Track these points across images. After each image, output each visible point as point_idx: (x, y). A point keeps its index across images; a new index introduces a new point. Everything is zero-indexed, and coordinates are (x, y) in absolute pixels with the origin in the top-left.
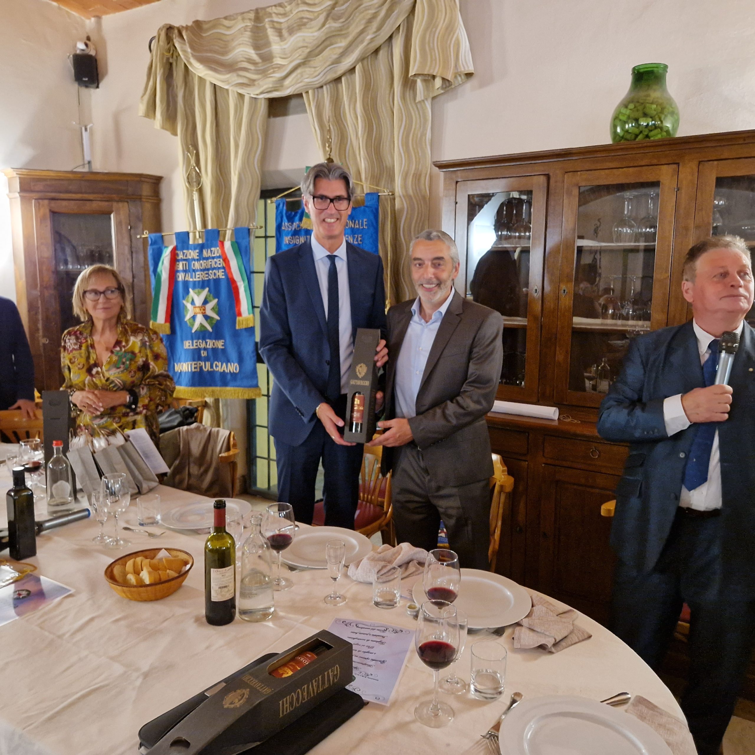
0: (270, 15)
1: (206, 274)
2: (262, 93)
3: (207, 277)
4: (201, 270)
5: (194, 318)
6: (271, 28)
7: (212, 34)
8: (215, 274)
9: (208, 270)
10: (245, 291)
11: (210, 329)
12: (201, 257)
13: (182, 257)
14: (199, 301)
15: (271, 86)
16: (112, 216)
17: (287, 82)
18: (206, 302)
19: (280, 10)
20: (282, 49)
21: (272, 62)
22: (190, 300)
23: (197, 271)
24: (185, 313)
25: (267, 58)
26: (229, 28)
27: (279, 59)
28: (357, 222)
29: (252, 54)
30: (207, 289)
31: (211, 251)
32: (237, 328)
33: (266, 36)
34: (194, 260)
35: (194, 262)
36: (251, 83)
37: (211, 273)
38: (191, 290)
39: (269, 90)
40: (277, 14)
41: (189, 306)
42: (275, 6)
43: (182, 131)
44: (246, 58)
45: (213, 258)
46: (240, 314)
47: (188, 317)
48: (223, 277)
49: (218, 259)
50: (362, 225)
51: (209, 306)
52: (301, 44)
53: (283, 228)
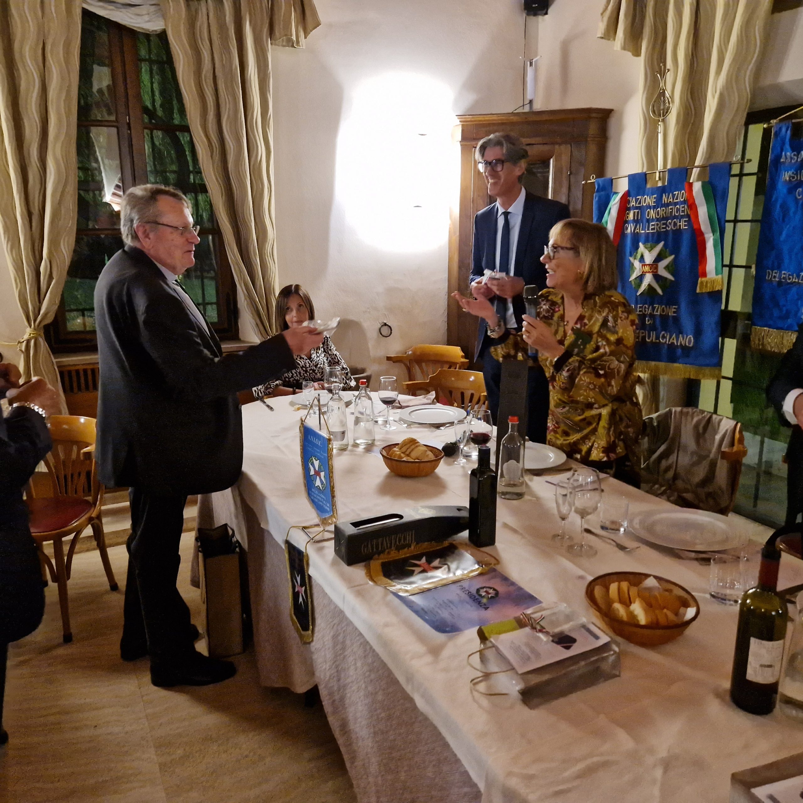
1: (664, 224)
3: (663, 228)
4: (658, 220)
5: (641, 278)
8: (675, 224)
9: (666, 219)
10: (715, 246)
11: (660, 292)
12: (659, 203)
13: (634, 204)
14: (649, 258)
16: (551, 161)
18: (659, 258)
22: (639, 256)
23: (653, 220)
24: (630, 272)
30: (662, 244)
31: (673, 196)
32: (698, 291)
34: (650, 207)
35: (649, 210)
37: (670, 223)
38: (641, 244)
41: (637, 264)
43: (647, 49)
47: (633, 277)
48: (686, 228)
49: (682, 206)
51: (663, 264)
53: (782, 160)
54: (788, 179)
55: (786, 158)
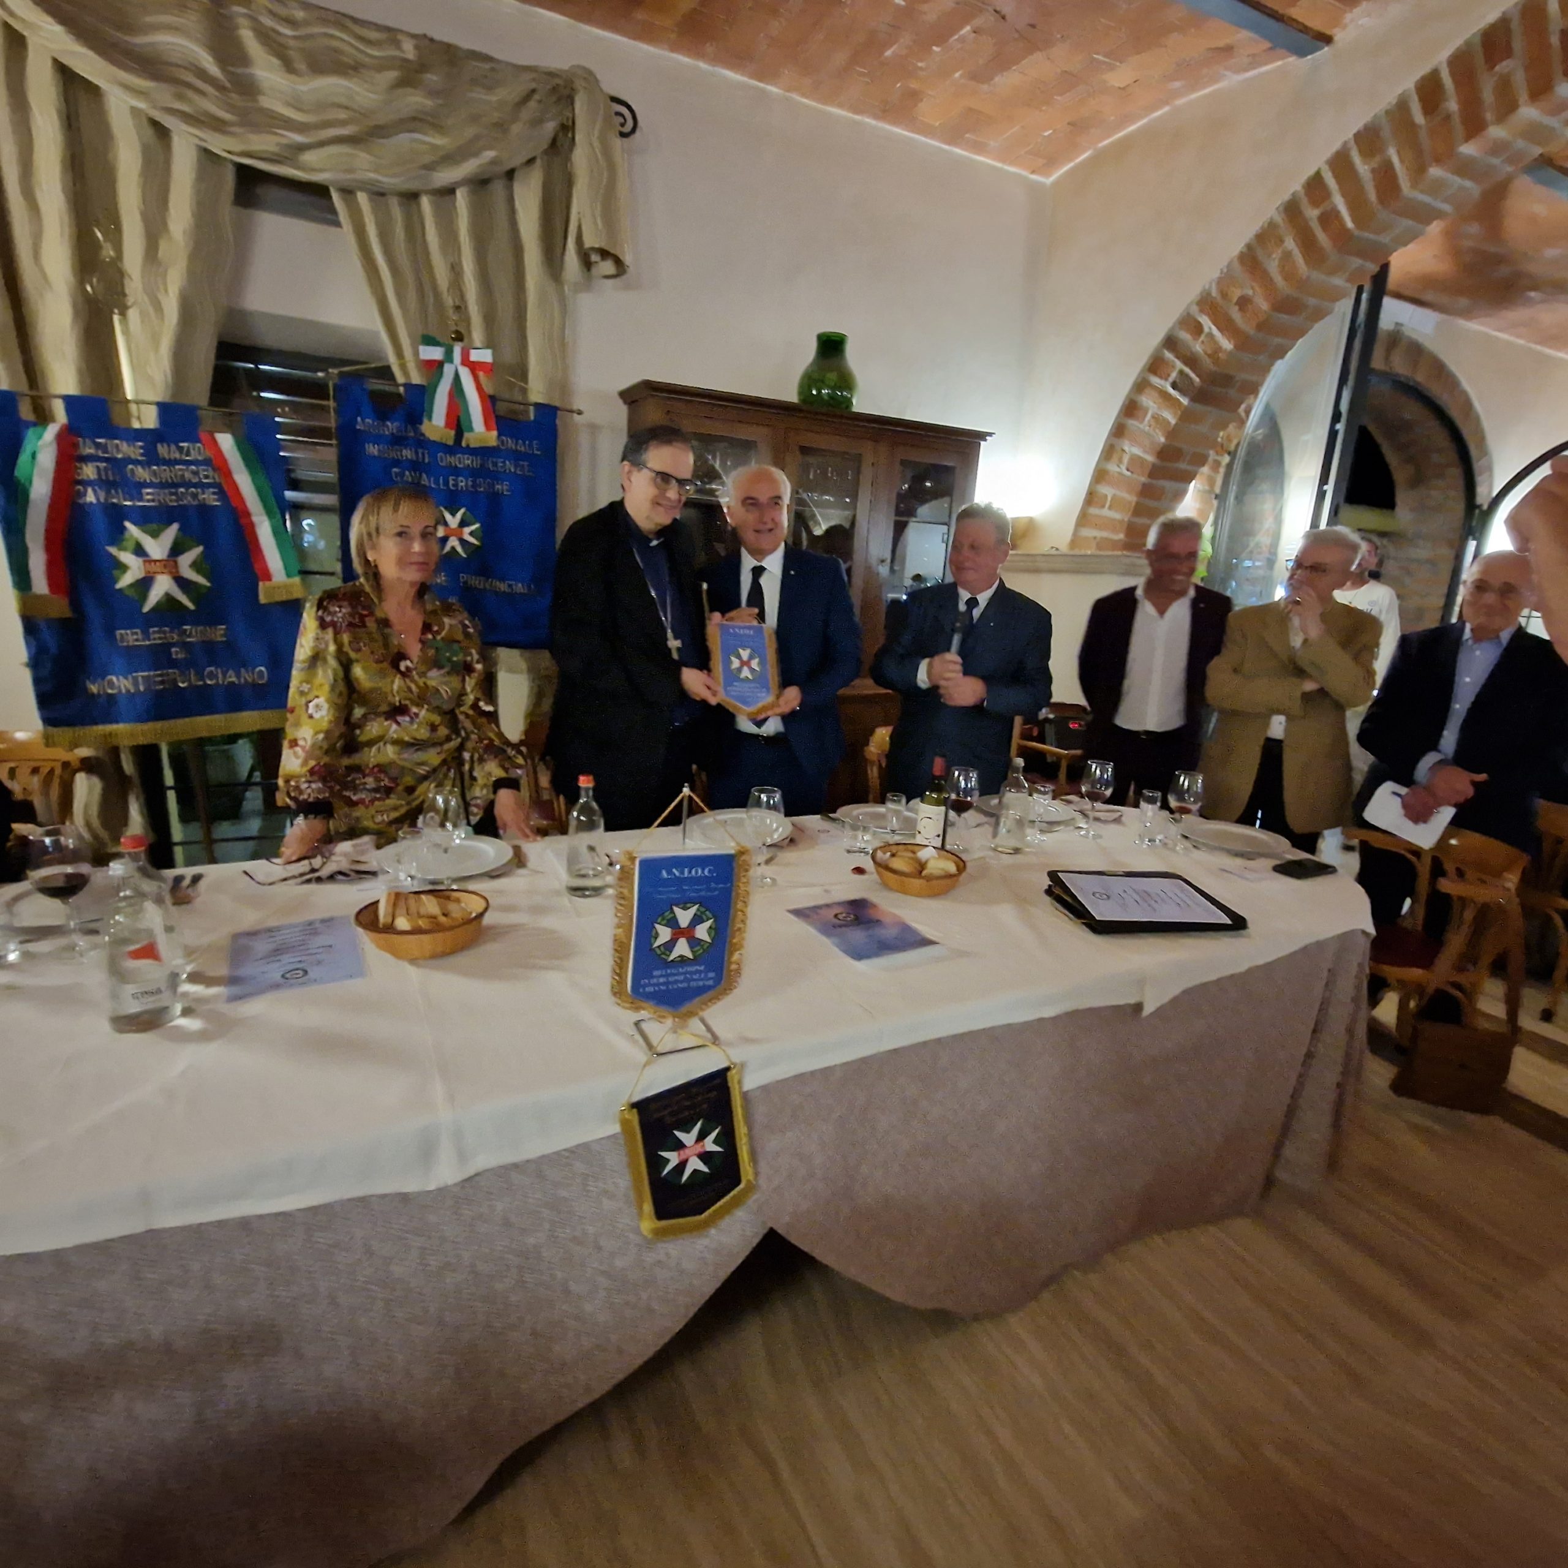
3: (173, 500)
4: (157, 485)
5: (144, 584)
6: (251, 30)
8: (195, 496)
9: (175, 485)
11: (191, 606)
12: (151, 458)
13: (92, 451)
14: (157, 548)
15: (273, 148)
17: (308, 157)
18: (177, 550)
20: (288, 87)
21: (258, 100)
22: (131, 545)
23: (145, 485)
24: (115, 572)
25: (247, 88)
28: (520, 441)
29: (208, 63)
30: (175, 526)
31: (181, 449)
32: (263, 599)
33: (238, 43)
34: (136, 462)
35: (130, 467)
36: (216, 124)
37: (185, 494)
38: (127, 524)
41: (127, 557)
45: (188, 463)
46: (268, 577)
47: (125, 581)
48: (218, 503)
49: (202, 467)
50: (531, 447)
51: (186, 560)
53: (358, 428)
54: (376, 453)
55: (365, 426)
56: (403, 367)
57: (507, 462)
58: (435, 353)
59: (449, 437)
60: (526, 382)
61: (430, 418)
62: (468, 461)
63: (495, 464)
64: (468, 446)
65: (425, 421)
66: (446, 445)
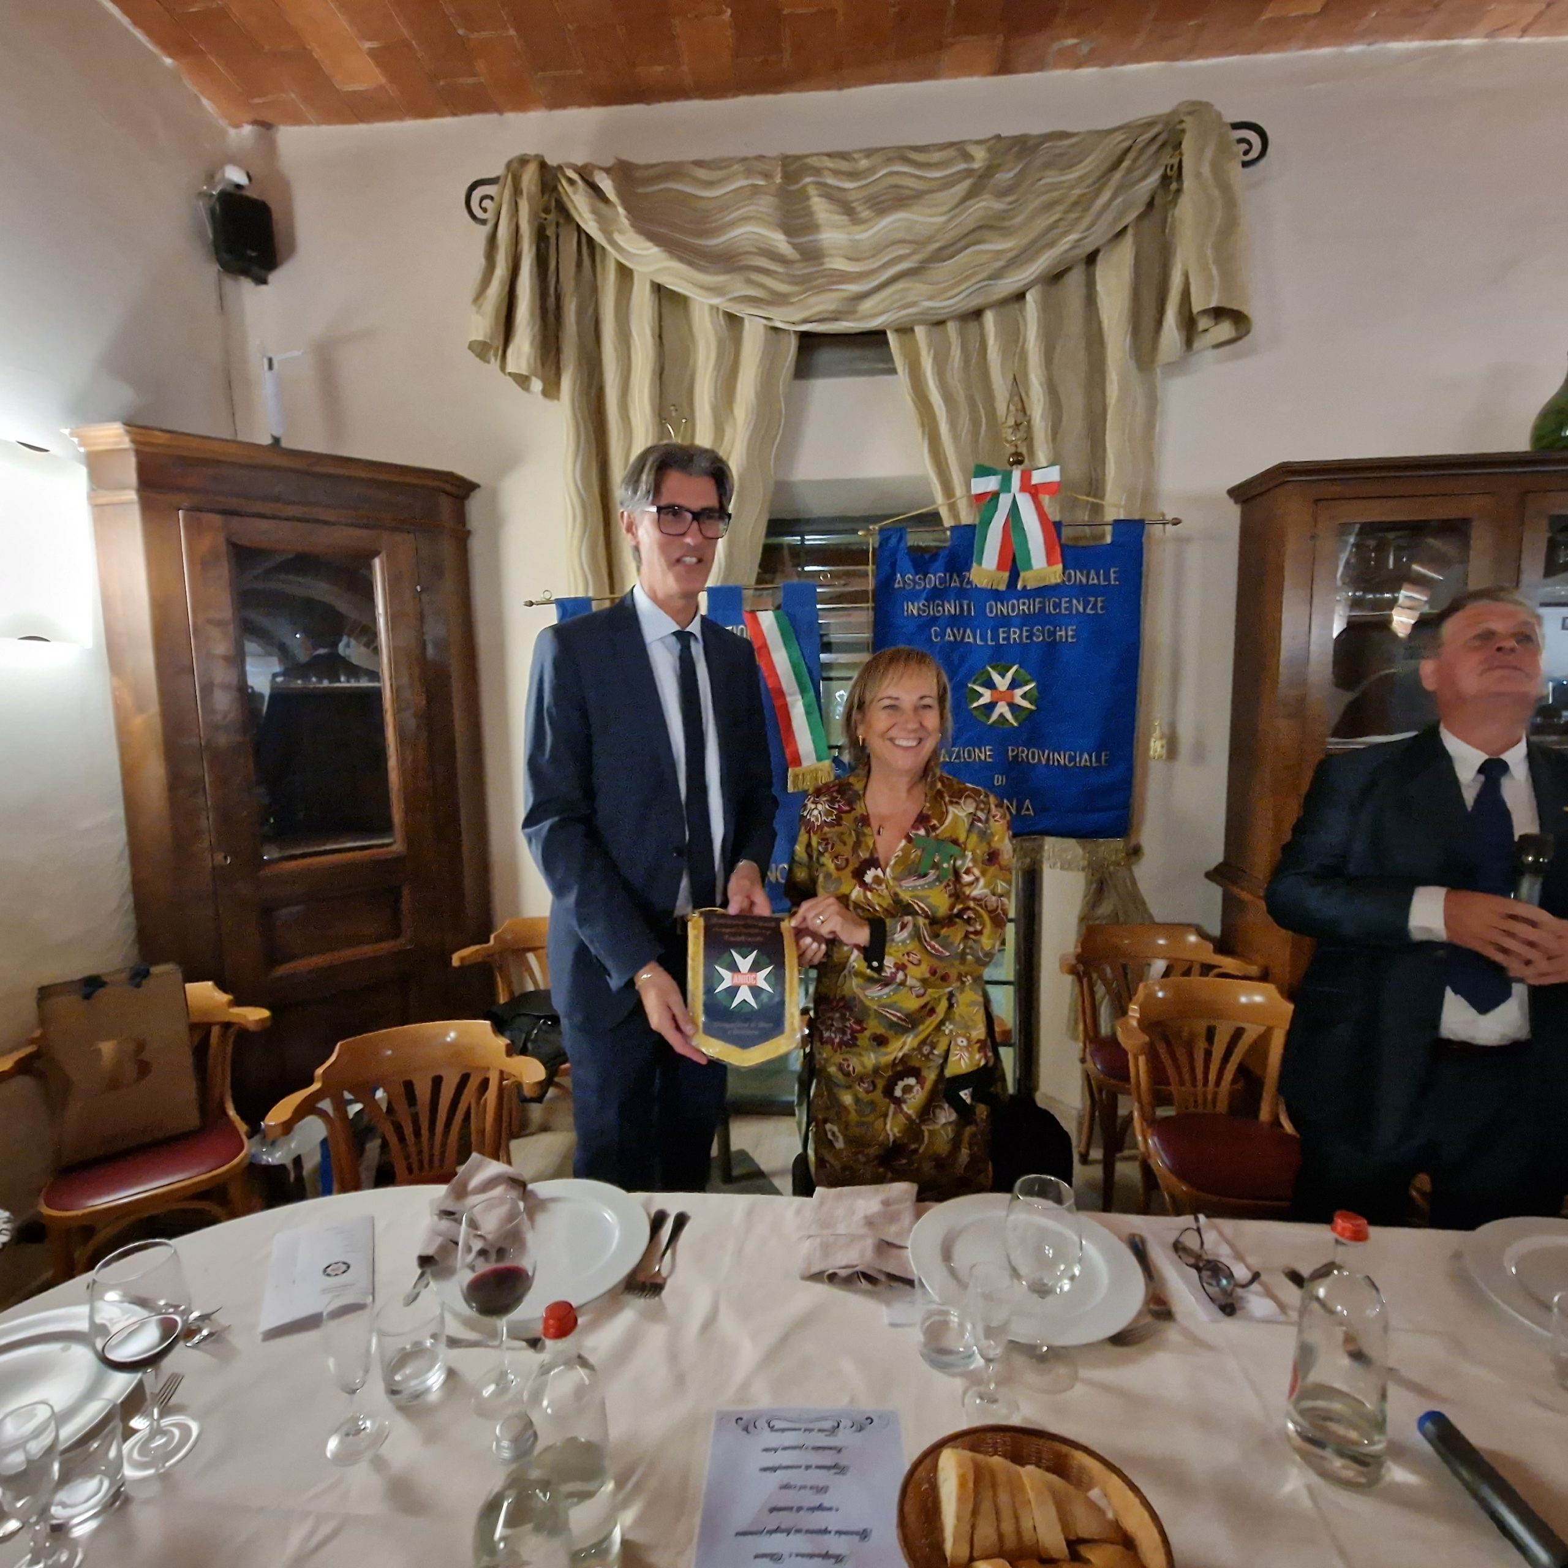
0: (817, 171)
2: (805, 321)
6: (820, 196)
7: (661, 190)
10: (808, 713)
15: (832, 307)
16: (377, 562)
17: (867, 305)
19: (844, 166)
20: (850, 240)
21: (822, 264)
25: (812, 255)
26: (710, 184)
27: (842, 260)
28: (1092, 572)
29: (779, 241)
32: (790, 789)
33: (809, 213)
36: (779, 300)
39: (825, 316)
40: (836, 173)
42: (829, 155)
44: (757, 248)
46: (797, 761)
50: (1107, 577)
52: (899, 235)
53: (896, 586)
54: (915, 612)
55: (905, 582)
56: (952, 507)
57: (1075, 601)
58: (990, 484)
59: (1002, 581)
60: (1102, 497)
61: (980, 563)
62: (1024, 606)
63: (1057, 606)
64: (1024, 587)
65: (974, 564)
66: (997, 590)
